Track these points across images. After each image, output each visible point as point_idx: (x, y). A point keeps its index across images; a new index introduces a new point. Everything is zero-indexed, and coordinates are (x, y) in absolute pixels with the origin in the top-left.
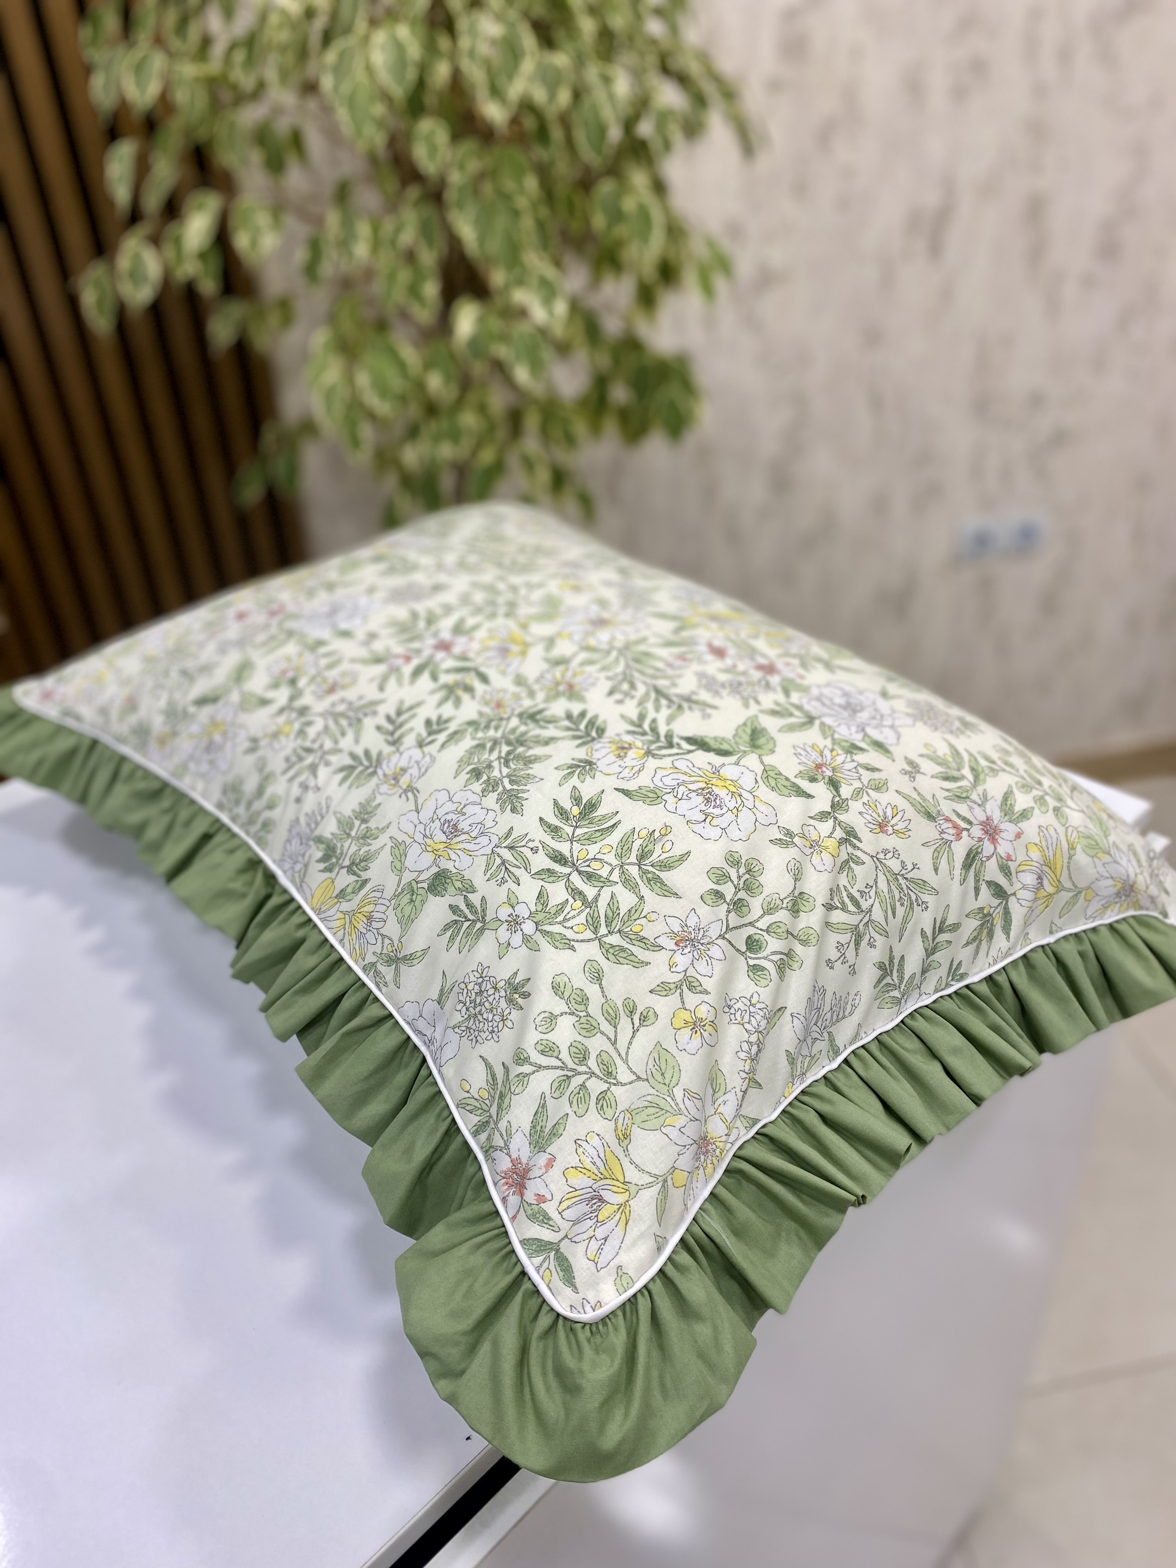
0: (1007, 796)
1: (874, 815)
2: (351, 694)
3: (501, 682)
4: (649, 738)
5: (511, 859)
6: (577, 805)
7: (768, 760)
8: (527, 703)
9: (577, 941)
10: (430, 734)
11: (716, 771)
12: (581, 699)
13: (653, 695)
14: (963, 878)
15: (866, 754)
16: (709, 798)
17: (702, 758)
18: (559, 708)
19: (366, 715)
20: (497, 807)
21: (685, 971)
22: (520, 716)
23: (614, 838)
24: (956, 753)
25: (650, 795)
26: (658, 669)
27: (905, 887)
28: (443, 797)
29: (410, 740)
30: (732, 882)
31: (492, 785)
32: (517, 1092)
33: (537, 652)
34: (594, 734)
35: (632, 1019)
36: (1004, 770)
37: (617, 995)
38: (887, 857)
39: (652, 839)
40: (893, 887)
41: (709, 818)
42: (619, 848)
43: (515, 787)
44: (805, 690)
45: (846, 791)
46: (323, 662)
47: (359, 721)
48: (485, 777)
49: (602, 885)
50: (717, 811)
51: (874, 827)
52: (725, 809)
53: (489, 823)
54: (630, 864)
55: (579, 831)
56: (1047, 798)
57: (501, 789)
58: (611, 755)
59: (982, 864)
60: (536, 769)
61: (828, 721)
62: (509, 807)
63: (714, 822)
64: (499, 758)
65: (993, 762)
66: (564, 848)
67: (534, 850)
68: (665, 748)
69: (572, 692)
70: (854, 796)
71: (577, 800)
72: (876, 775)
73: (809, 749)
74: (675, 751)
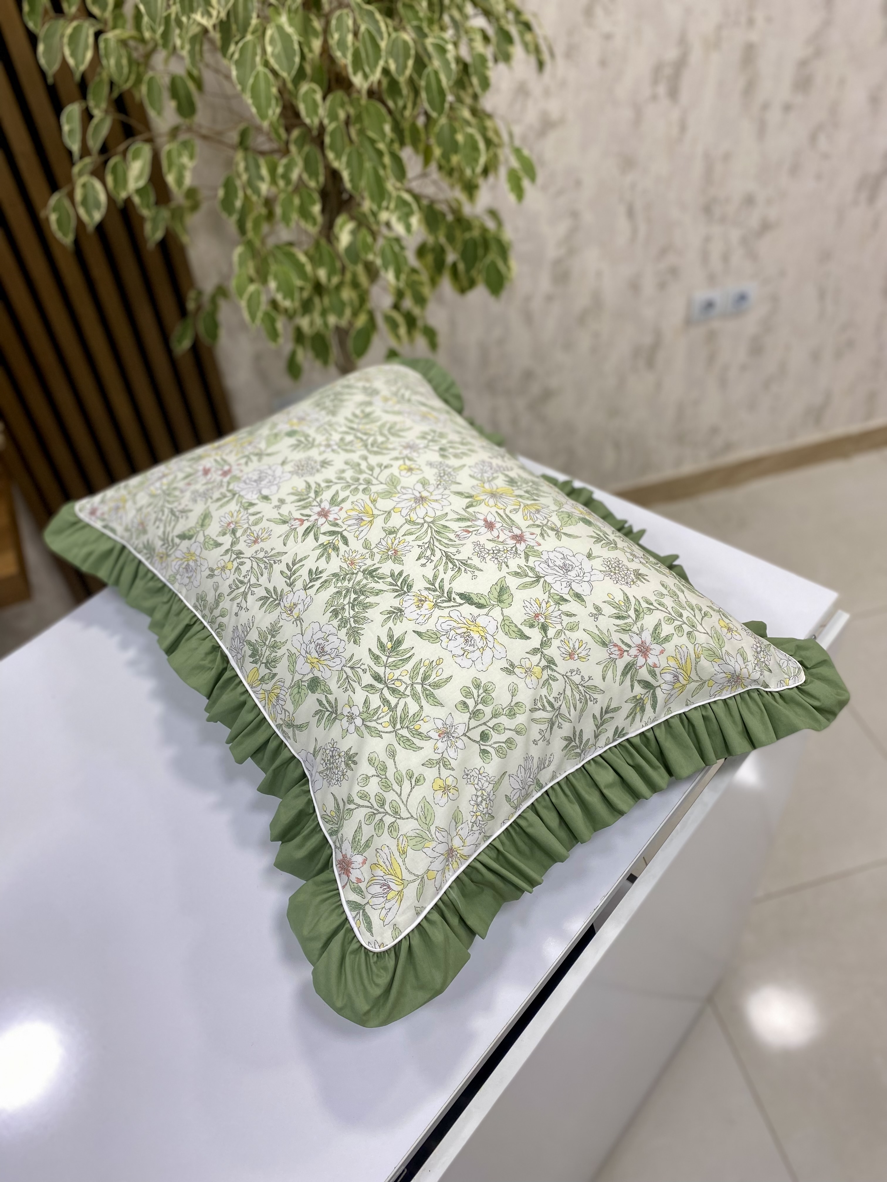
0: (657, 627)
1: (567, 648)
2: (266, 545)
3: (355, 544)
4: (437, 593)
5: (352, 675)
6: (391, 641)
7: (506, 612)
8: (369, 562)
9: (384, 732)
10: (311, 581)
11: (474, 621)
12: (401, 562)
13: (444, 558)
14: (621, 681)
15: (568, 604)
16: (468, 639)
17: (468, 610)
18: (387, 568)
19: (275, 563)
20: (346, 639)
21: (442, 753)
22: (364, 572)
23: (409, 666)
24: (627, 599)
25: (434, 636)
26: (451, 540)
27: (583, 692)
28: (316, 627)
29: (299, 584)
30: (474, 699)
31: (344, 622)
32: (346, 819)
33: (379, 522)
34: (405, 589)
35: (411, 781)
36: (658, 609)
37: (403, 768)
38: (572, 675)
39: (431, 667)
40: (575, 693)
41: (466, 653)
42: (412, 672)
43: (357, 625)
44: (539, 554)
45: (551, 633)
46: (252, 518)
47: (271, 566)
48: (340, 617)
49: (400, 697)
50: (471, 649)
51: (566, 656)
52: (476, 647)
53: (341, 650)
54: (417, 683)
55: (391, 660)
56: (684, 626)
57: (349, 626)
58: (414, 606)
59: (636, 671)
60: (370, 613)
61: (549, 579)
62: (352, 640)
63: (469, 656)
64: (349, 603)
65: (652, 604)
66: (380, 670)
67: (364, 671)
68: (446, 601)
69: (396, 557)
70: (556, 635)
71: (391, 637)
72: (572, 619)
73: (533, 602)
74: (452, 604)
